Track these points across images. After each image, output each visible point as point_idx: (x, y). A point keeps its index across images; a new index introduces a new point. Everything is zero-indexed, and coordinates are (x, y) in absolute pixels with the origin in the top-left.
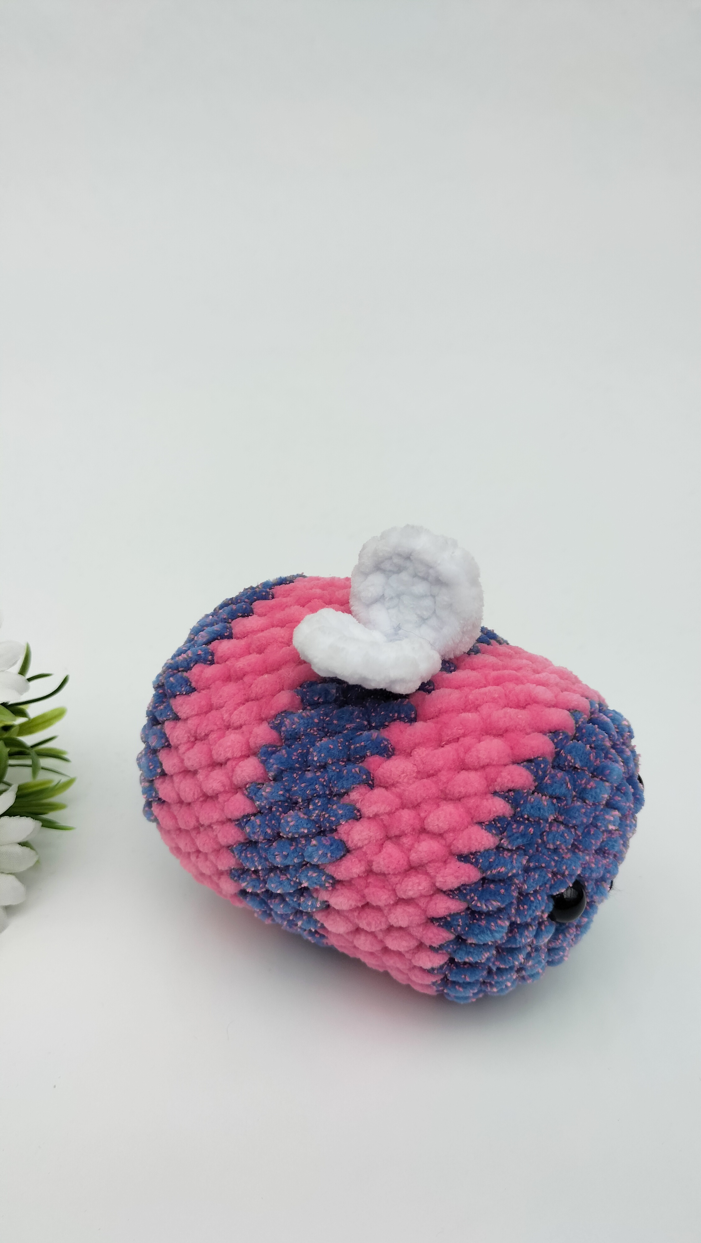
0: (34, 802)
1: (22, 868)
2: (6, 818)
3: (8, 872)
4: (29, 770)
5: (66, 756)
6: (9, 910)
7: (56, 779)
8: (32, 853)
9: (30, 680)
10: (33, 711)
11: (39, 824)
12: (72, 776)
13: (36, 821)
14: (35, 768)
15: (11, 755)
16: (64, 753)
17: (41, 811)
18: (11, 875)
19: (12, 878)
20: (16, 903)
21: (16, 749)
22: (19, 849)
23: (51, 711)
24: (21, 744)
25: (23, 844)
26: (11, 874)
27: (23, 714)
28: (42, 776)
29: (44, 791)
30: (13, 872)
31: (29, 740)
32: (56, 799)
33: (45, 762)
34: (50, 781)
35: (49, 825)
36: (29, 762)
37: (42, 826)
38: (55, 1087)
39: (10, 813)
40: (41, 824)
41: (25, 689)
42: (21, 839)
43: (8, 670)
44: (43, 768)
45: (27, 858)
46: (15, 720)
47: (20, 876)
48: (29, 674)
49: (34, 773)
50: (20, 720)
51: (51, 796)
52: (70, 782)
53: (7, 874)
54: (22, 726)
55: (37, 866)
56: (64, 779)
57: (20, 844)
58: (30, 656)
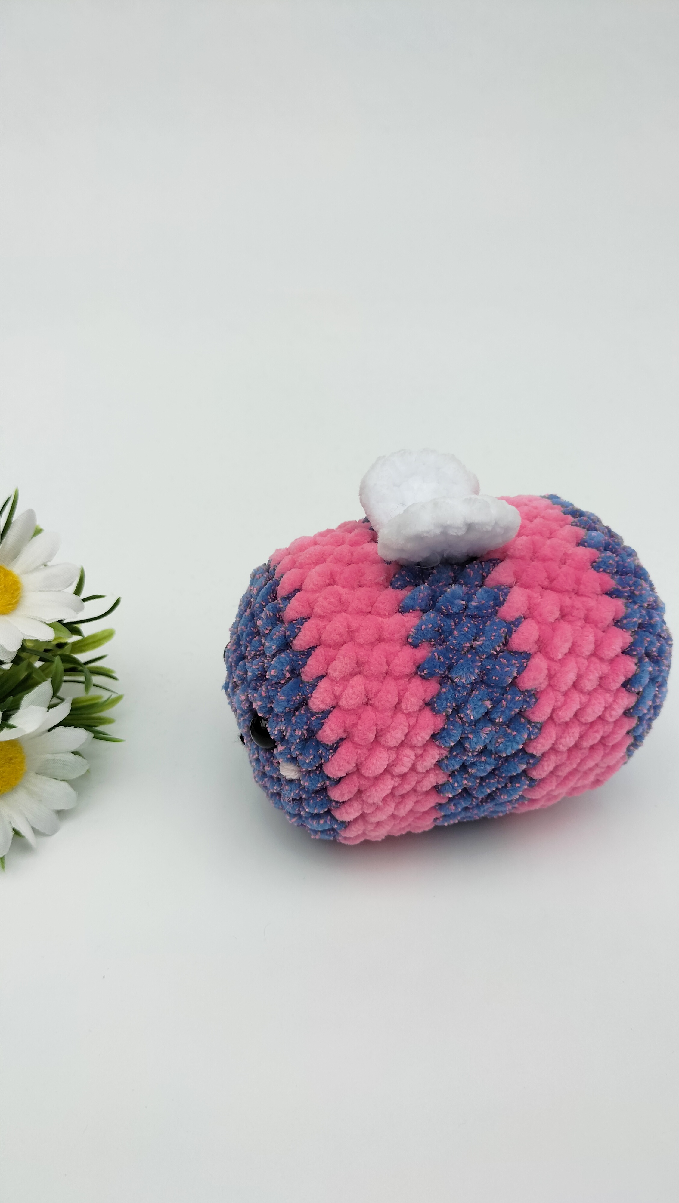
0: (85, 716)
1: (75, 776)
2: (61, 728)
3: (61, 779)
4: (82, 686)
5: (114, 675)
6: (61, 814)
7: (105, 695)
8: (85, 762)
9: (85, 600)
10: (87, 630)
11: (91, 735)
12: (120, 693)
13: (89, 732)
14: (87, 684)
15: (67, 671)
16: (112, 672)
17: (93, 724)
18: (64, 782)
19: (65, 784)
20: (68, 808)
21: (70, 666)
22: (72, 757)
23: (101, 632)
24: (76, 661)
25: (75, 753)
26: (64, 780)
27: (77, 632)
28: (94, 692)
29: (95, 706)
30: (66, 779)
31: (82, 657)
32: (105, 714)
33: (97, 679)
34: (100, 697)
35: (99, 736)
36: (82, 679)
37: (93, 738)
38: (104, 977)
39: (64, 723)
40: (93, 735)
41: (80, 609)
42: (73, 749)
43: (65, 590)
44: (94, 685)
45: (79, 766)
46: (70, 637)
47: (71, 783)
48: (84, 595)
49: (87, 689)
50: (75, 638)
51: (101, 711)
52: (119, 698)
53: (60, 780)
54: (74, 644)
55: (86, 776)
56: (114, 696)
57: (73, 753)
58: (84, 578)
